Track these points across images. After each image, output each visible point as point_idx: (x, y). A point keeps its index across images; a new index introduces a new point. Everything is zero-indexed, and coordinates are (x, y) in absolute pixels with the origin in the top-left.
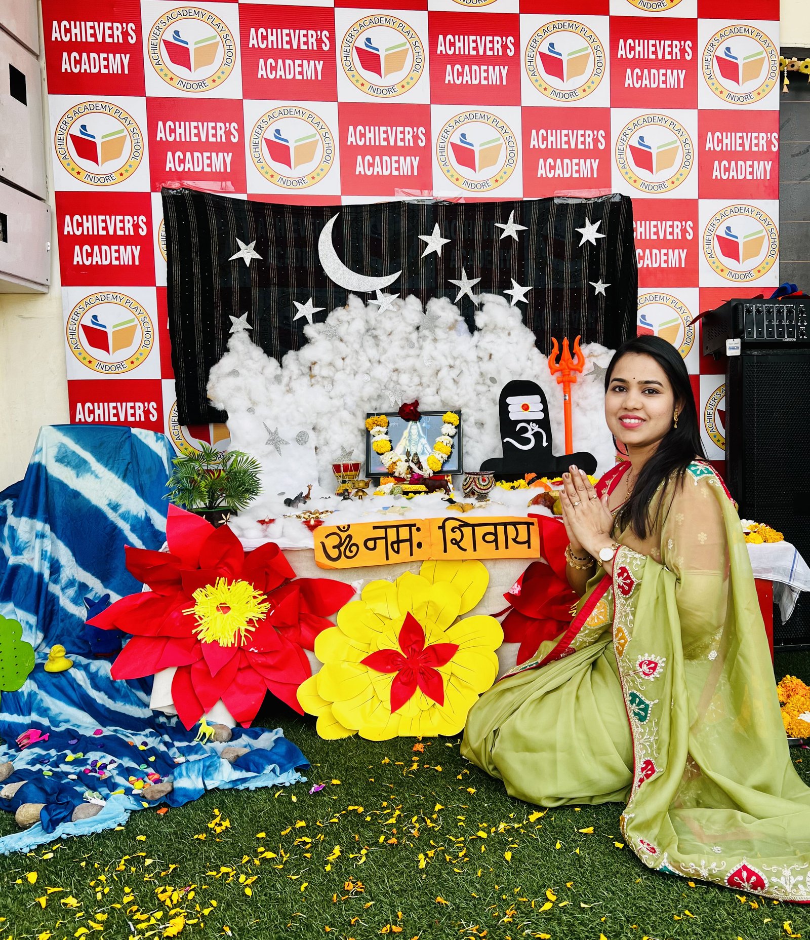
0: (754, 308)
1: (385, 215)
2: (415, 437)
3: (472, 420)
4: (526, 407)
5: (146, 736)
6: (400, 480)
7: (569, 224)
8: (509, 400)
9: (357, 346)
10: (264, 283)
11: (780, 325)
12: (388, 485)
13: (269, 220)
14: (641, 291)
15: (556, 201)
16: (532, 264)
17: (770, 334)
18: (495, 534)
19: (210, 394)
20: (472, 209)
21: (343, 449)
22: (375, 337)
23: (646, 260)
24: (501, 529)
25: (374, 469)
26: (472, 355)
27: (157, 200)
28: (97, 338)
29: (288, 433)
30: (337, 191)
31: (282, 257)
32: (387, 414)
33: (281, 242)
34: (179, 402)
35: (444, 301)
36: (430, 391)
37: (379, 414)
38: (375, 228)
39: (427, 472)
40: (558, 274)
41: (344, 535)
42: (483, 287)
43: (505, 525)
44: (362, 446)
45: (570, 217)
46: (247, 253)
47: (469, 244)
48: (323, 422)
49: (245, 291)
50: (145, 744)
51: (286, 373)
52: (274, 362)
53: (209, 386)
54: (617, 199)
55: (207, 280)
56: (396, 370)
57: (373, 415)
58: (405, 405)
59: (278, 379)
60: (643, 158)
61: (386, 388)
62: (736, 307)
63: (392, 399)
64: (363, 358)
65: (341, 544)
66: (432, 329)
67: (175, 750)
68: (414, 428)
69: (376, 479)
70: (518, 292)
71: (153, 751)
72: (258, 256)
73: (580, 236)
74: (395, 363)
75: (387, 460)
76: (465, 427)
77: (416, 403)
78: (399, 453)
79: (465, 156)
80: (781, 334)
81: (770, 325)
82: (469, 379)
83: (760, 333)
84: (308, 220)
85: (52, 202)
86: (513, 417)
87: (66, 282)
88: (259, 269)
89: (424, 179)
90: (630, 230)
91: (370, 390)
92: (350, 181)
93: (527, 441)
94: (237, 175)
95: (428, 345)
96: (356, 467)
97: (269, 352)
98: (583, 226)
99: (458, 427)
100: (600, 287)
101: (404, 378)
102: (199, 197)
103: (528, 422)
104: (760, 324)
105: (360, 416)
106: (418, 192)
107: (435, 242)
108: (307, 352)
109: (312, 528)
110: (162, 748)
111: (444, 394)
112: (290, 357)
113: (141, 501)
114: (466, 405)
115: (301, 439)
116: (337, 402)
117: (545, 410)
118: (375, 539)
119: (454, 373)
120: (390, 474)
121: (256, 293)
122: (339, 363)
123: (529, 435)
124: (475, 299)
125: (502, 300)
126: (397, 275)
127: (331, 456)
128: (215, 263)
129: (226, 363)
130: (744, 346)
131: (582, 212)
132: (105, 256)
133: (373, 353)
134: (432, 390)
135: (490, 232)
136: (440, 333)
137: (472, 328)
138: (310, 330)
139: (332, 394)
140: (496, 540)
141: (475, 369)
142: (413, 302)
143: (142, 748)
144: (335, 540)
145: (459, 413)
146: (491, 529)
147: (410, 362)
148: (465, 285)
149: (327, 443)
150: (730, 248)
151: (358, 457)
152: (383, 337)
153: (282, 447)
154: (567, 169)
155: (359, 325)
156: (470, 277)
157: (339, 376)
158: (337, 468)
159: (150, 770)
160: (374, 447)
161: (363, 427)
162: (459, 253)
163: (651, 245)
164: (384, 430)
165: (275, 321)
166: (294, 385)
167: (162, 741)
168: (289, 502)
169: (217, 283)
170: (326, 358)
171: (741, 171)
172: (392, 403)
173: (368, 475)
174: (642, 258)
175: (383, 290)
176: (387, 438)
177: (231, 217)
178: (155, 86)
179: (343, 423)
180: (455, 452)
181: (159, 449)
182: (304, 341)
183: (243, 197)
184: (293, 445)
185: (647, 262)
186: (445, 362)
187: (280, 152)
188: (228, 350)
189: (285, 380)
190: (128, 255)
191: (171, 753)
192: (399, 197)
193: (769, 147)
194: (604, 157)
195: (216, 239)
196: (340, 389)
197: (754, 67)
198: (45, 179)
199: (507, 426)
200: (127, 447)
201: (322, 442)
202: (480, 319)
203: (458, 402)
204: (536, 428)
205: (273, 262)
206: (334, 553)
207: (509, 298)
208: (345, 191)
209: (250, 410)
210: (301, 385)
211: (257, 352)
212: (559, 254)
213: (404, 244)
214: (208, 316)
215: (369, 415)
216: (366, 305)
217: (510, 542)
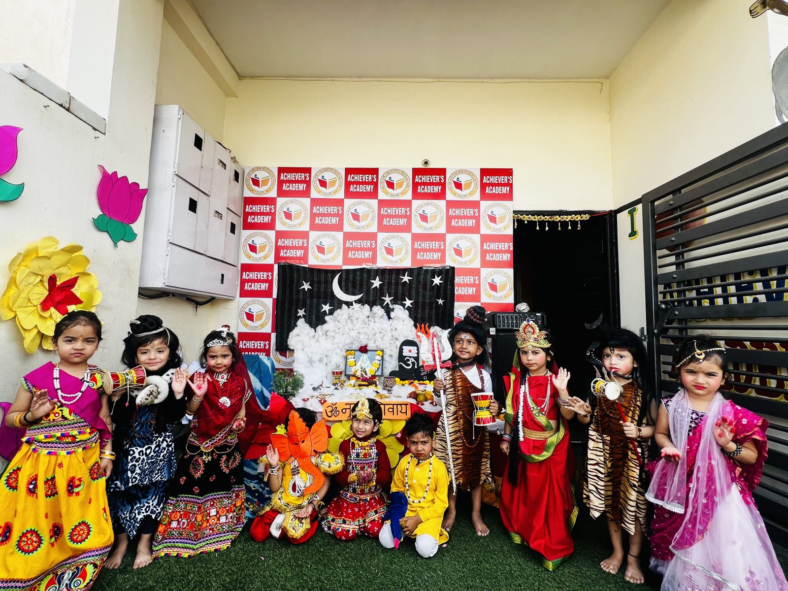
0: (501, 315)
1: (358, 273)
2: (365, 360)
3: (388, 354)
4: (410, 351)
5: (255, 483)
6: (358, 378)
7: (429, 277)
8: (404, 347)
9: (344, 324)
10: (312, 297)
11: (512, 323)
12: (353, 381)
13: (315, 274)
14: (456, 304)
15: (424, 268)
16: (414, 291)
17: (508, 326)
18: (393, 409)
19: (288, 343)
20: (392, 272)
21: (337, 365)
22: (352, 320)
23: (458, 291)
24: (395, 406)
25: (348, 373)
26: (389, 329)
27: (276, 267)
28: (250, 317)
29: (316, 358)
30: (341, 264)
31: (319, 288)
32: (354, 350)
33: (319, 283)
34: (276, 342)
35: (379, 307)
36: (372, 341)
37: (351, 350)
38: (354, 278)
39: (369, 376)
40: (424, 296)
41: (334, 407)
42: (394, 302)
43: (397, 405)
44: (344, 363)
45: (430, 274)
46: (306, 286)
47: (390, 284)
48: (330, 354)
49: (304, 300)
50: (254, 487)
51: (317, 334)
52: (313, 330)
53: (288, 340)
54: (448, 268)
55: (291, 296)
56: (359, 333)
57: (349, 350)
58: (362, 347)
59: (314, 337)
60: (458, 252)
61: (355, 340)
62: (493, 315)
63: (357, 344)
64: (346, 328)
65: (333, 411)
66: (374, 318)
67: (265, 491)
68: (364, 356)
69: (348, 377)
70: (408, 303)
71: (257, 491)
72: (310, 288)
73: (433, 282)
74: (358, 330)
75: (353, 369)
76: (385, 357)
77: (366, 346)
78: (358, 367)
79: (389, 251)
80: (512, 326)
81: (508, 323)
82: (387, 339)
83: (504, 326)
84: (330, 275)
85: (239, 267)
86: (404, 354)
87: (241, 296)
88: (310, 292)
89: (374, 260)
90: (453, 279)
91: (348, 341)
92: (346, 260)
93: (409, 365)
94: (305, 258)
95: (372, 324)
96: (341, 373)
97: (311, 326)
98: (434, 278)
99: (382, 357)
100: (440, 302)
101: (362, 336)
102: (291, 266)
103: (410, 357)
104: (504, 322)
105: (344, 350)
106: (371, 264)
107: (377, 283)
108: (325, 326)
109: (322, 404)
110: (261, 490)
111: (377, 343)
112: (319, 328)
113: (260, 384)
114: (386, 348)
115: (321, 360)
116: (335, 346)
117: (418, 353)
118: (346, 409)
119: (381, 335)
120: (354, 376)
121: (308, 301)
122: (337, 330)
123: (410, 362)
124: (391, 306)
125: (401, 307)
126: (362, 295)
127: (332, 368)
128: (294, 288)
129: (295, 331)
130: (497, 331)
131: (434, 273)
132: (256, 287)
133: (350, 326)
134: (373, 341)
135: (398, 280)
136: (377, 319)
137: (389, 318)
138: (327, 318)
139: (334, 343)
140: (393, 411)
141: (390, 334)
142: (367, 307)
143: (253, 489)
144: (330, 409)
145: (383, 351)
146: (392, 406)
147: (365, 330)
148: (388, 300)
149: (330, 362)
150: (493, 287)
151: (342, 368)
152: (355, 320)
153: (313, 364)
154: (428, 256)
155: (346, 316)
156: (389, 297)
157: (337, 335)
158: (333, 373)
159: (256, 500)
160: (348, 364)
161: (345, 355)
162: (386, 287)
163: (461, 285)
164: (353, 357)
165: (314, 312)
166: (320, 339)
167: (261, 487)
168: (314, 389)
169: (294, 297)
170: (332, 329)
171: (498, 257)
172: (356, 346)
173: (345, 375)
174: (457, 290)
175: (355, 301)
176: (354, 360)
177: (302, 273)
178: (279, 227)
179: (337, 354)
180: (381, 366)
181: (268, 363)
182: (324, 322)
183: (306, 266)
184: (317, 363)
185: (460, 292)
186: (378, 331)
187: (321, 250)
188: (296, 326)
189: (316, 337)
190: (264, 286)
191: (264, 492)
192: (364, 266)
193: (509, 248)
194: (443, 252)
195: (296, 281)
196: (337, 340)
197: (503, 219)
198: (238, 257)
199: (401, 358)
200: (257, 363)
201: (329, 361)
202: (392, 315)
203: (382, 347)
204: (413, 360)
205: (315, 289)
206: (330, 414)
207: (403, 305)
208: (344, 264)
209: (303, 350)
210: (322, 339)
211: (307, 326)
212: (425, 288)
213: (365, 283)
214: (290, 309)
215: (347, 350)
216: (349, 308)
217: (399, 412)
